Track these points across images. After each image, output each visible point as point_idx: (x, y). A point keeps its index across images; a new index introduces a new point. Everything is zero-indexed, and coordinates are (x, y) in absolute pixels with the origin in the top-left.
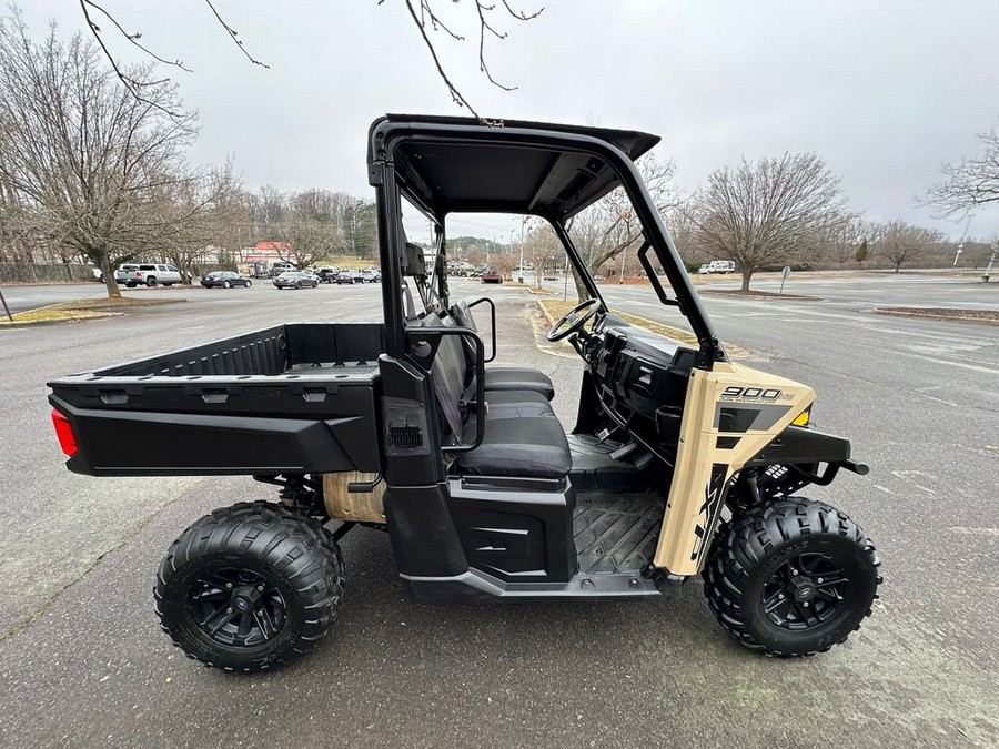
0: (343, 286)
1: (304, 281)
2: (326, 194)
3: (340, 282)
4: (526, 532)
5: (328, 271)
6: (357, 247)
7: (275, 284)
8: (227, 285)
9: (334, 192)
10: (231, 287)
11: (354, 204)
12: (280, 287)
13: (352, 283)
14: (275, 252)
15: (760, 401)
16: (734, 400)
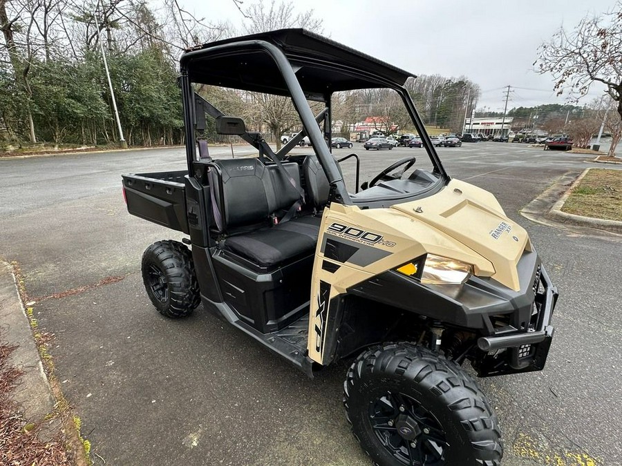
0: (413, 149)
1: (383, 144)
2: (423, 78)
3: (411, 146)
4: (243, 292)
5: (405, 137)
6: (438, 118)
7: (365, 146)
8: (338, 146)
9: (429, 75)
10: (341, 148)
11: (442, 83)
12: (367, 149)
13: (420, 147)
14: (373, 124)
15: (359, 240)
16: (338, 235)
